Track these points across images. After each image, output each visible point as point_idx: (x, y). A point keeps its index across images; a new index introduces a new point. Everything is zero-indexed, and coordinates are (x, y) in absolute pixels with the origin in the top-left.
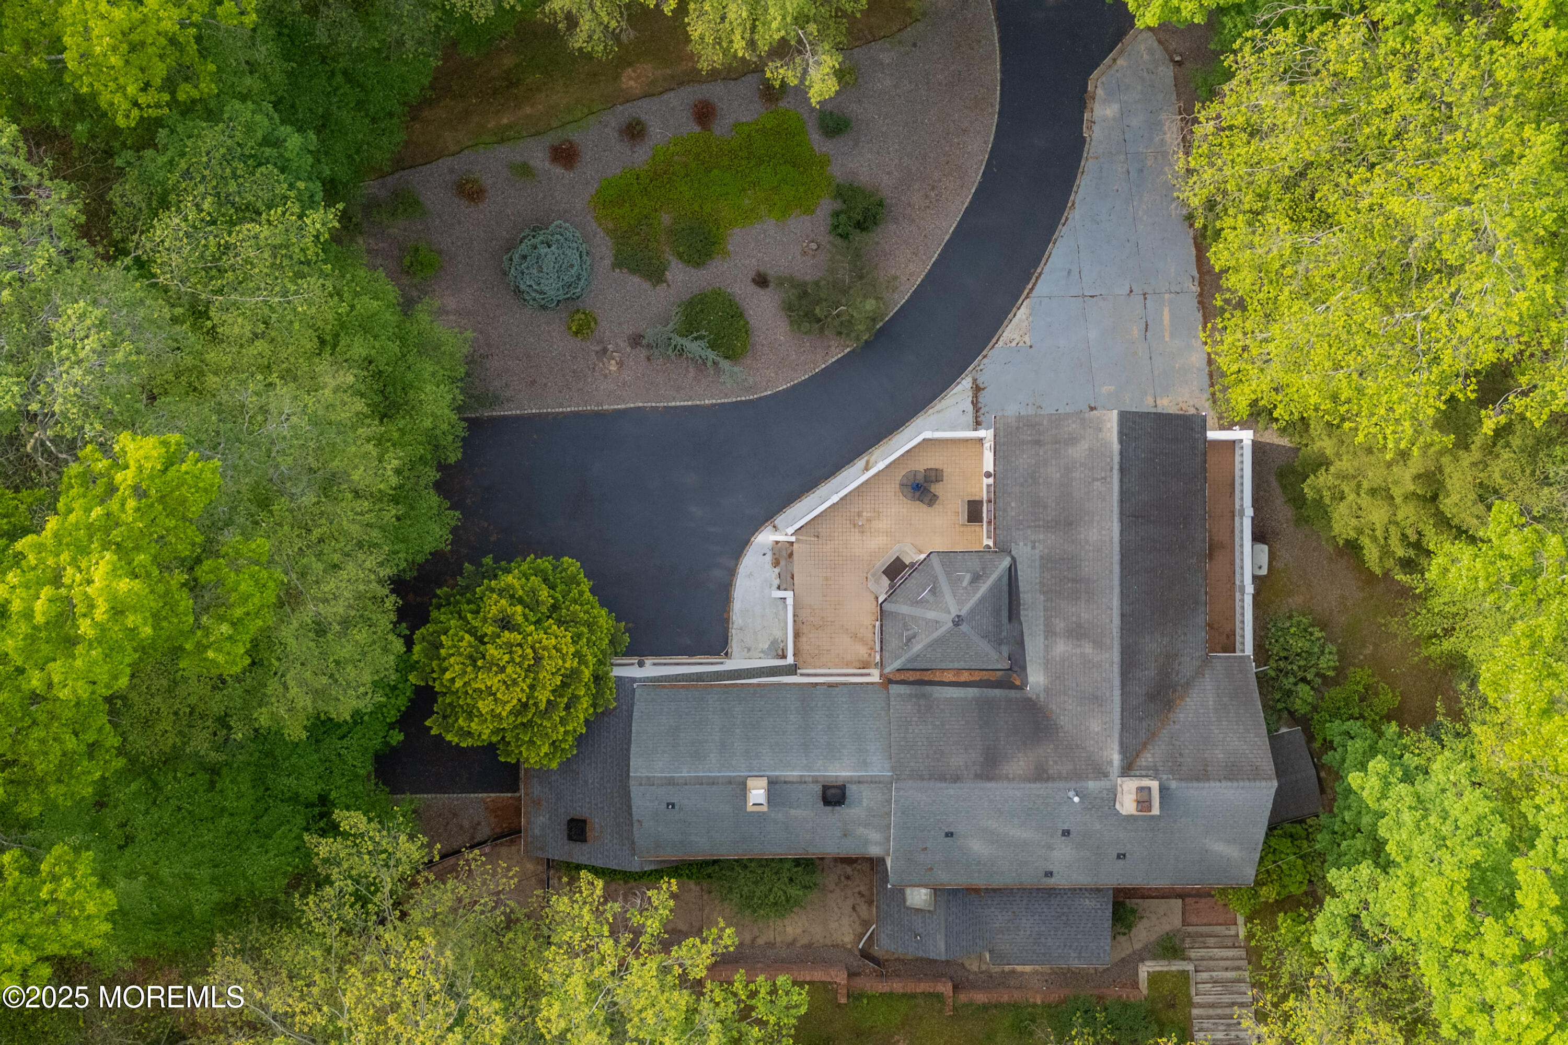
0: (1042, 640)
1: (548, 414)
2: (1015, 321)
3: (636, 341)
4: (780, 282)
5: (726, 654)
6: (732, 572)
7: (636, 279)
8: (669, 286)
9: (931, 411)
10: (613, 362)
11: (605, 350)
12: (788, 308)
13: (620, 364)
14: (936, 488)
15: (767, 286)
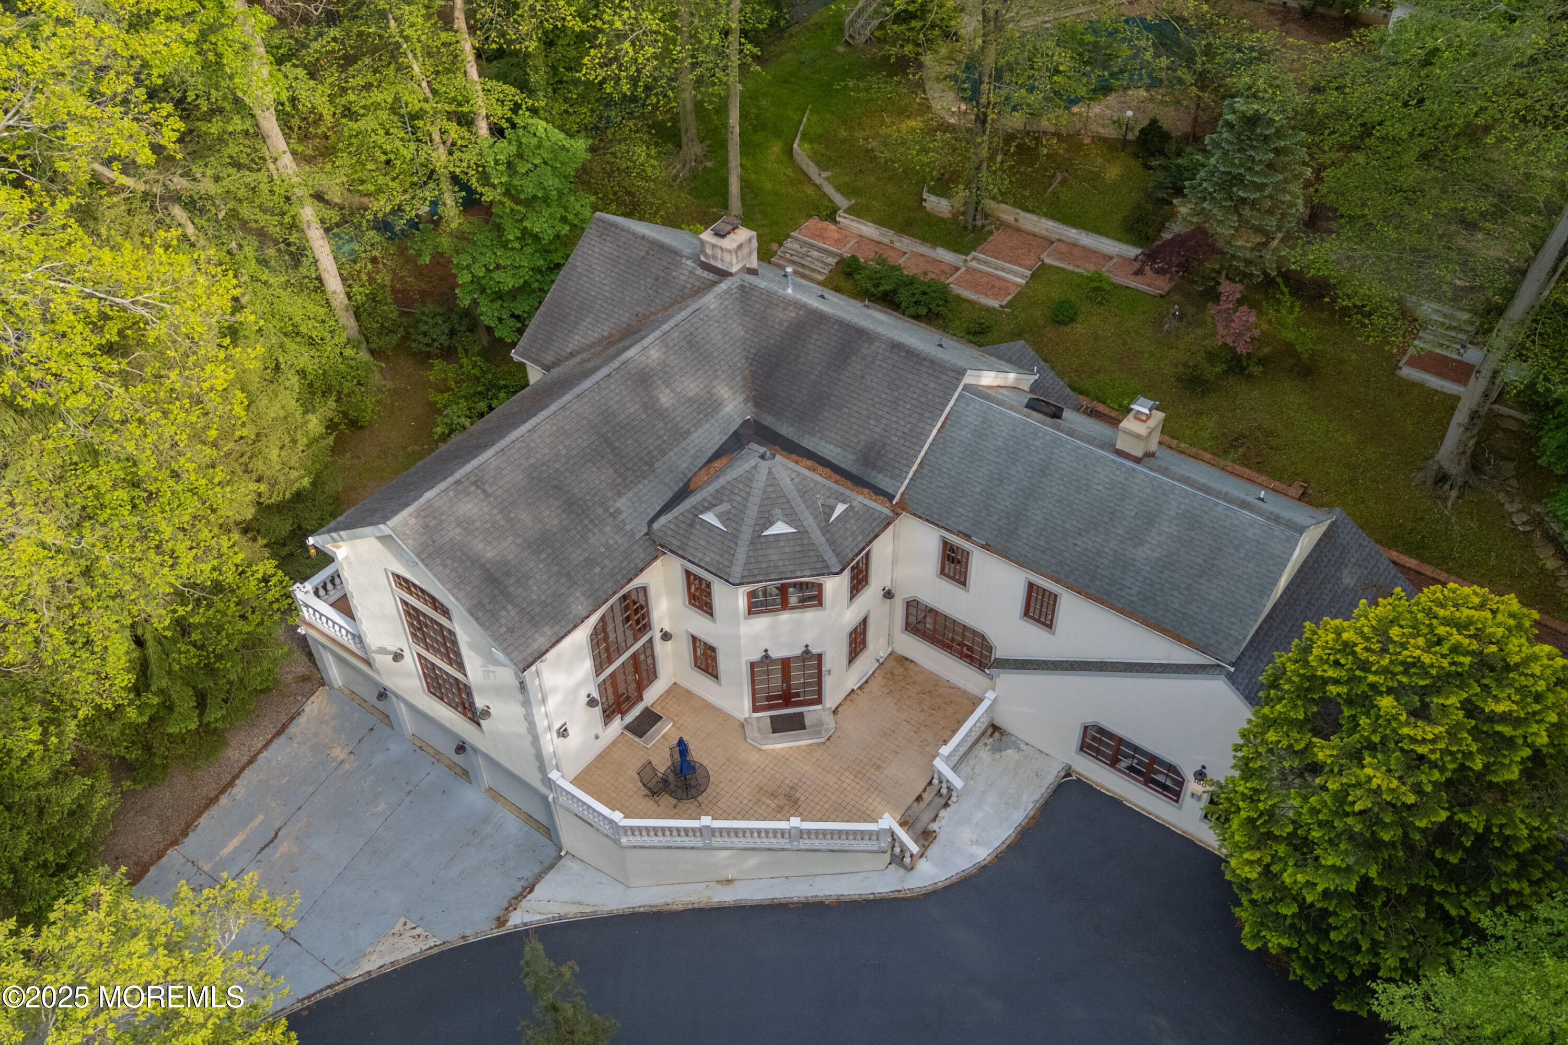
0: (695, 435)
2: (386, 960)
5: (1068, 775)
6: (1003, 857)
9: (588, 910)
14: (663, 763)
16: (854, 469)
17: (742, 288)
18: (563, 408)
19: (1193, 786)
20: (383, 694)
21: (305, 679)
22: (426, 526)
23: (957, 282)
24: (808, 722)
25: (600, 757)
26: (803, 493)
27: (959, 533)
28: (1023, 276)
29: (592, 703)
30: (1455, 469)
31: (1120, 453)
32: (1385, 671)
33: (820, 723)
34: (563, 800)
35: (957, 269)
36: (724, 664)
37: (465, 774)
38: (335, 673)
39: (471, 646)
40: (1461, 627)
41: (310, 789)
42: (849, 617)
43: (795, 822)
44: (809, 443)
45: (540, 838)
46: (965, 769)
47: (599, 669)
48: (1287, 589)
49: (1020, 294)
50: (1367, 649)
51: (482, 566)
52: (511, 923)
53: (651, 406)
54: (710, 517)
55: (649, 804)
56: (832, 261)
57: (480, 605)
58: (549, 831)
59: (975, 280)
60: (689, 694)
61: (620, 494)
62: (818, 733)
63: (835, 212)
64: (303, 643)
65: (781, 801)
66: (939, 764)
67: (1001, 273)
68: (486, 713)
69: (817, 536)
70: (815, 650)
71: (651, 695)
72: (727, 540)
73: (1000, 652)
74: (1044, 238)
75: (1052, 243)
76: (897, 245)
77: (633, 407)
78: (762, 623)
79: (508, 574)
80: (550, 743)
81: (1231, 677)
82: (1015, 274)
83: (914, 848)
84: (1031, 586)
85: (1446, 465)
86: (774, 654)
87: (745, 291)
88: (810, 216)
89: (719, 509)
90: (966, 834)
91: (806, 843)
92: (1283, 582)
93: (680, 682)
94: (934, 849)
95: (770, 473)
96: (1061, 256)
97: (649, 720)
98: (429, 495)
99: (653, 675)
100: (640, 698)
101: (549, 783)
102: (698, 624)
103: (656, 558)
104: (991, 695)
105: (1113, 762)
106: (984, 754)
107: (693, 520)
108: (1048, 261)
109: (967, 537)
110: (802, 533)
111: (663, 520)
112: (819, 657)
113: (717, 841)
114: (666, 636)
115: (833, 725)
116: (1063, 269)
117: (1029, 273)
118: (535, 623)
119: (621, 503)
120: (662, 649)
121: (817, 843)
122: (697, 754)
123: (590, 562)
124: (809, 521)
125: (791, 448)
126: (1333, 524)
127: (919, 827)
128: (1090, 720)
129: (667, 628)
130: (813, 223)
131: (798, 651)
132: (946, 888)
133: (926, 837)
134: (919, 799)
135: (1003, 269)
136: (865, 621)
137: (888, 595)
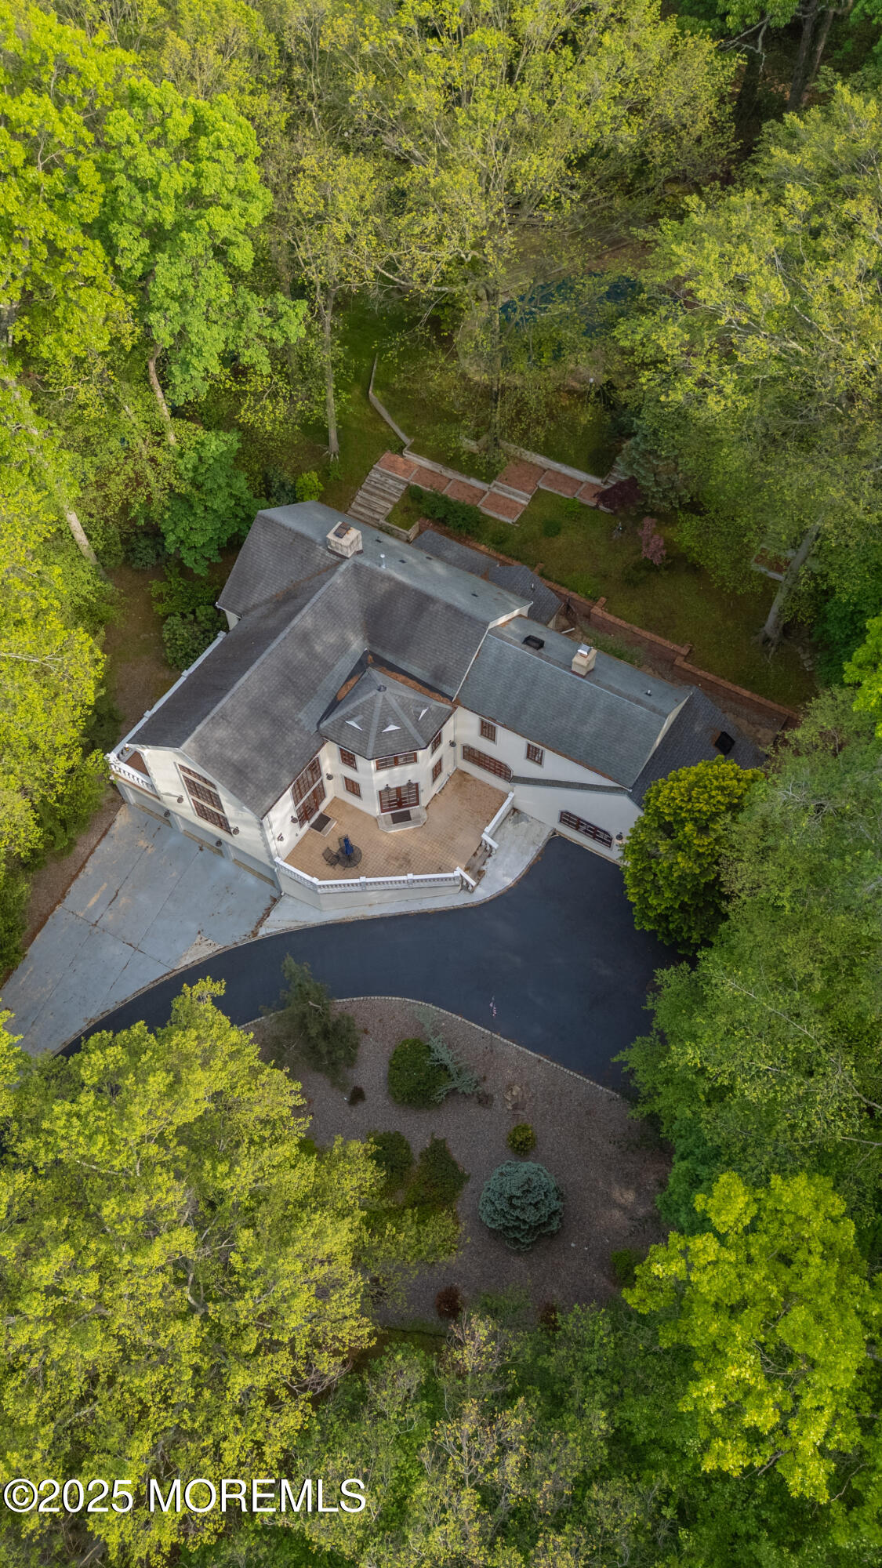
0: (337, 666)
1: (591, 1079)
2: (195, 958)
3: (485, 1100)
4: (342, 1088)
5: (554, 834)
7: (455, 1155)
8: (433, 1134)
9: (301, 925)
10: (514, 1093)
11: (515, 1107)
12: (351, 1061)
13: (510, 1088)
14: (335, 849)
15: (356, 1088)
16: (430, 682)
17: (355, 566)
18: (263, 663)
19: (616, 841)
20: (168, 813)
21: (113, 800)
22: (200, 747)
23: (484, 505)
24: (412, 815)
25: (299, 844)
26: (402, 707)
27: (489, 718)
28: (527, 499)
29: (294, 820)
30: (775, 636)
31: (574, 673)
32: (688, 811)
33: (419, 816)
34: (282, 871)
35: (485, 493)
36: (363, 791)
37: (220, 852)
38: (132, 798)
39: (228, 801)
40: (722, 789)
41: (131, 866)
42: (432, 762)
43: (410, 876)
44: (403, 666)
45: (269, 886)
46: (499, 836)
47: (296, 803)
48: (661, 742)
49: (525, 512)
50: (682, 800)
51: (233, 764)
52: (260, 934)
53: (312, 654)
54: (352, 723)
55: (329, 870)
56: (402, 487)
57: (235, 786)
58: (273, 882)
59: (497, 502)
60: (343, 803)
61: (300, 710)
62: (418, 822)
63: (403, 448)
64: (113, 785)
65: (401, 862)
66: (484, 836)
67: (512, 497)
68: (236, 831)
69: (413, 731)
70: (414, 782)
71: (322, 807)
72: (363, 736)
73: (516, 773)
74: (540, 467)
75: (545, 471)
76: (444, 474)
77: (301, 655)
78: (384, 773)
79: (247, 767)
80: (274, 846)
81: (630, 796)
82: (522, 497)
83: (473, 883)
84: (529, 745)
85: (769, 633)
86: (392, 786)
87: (357, 569)
88: (384, 451)
89: (357, 719)
90: (500, 872)
91: (416, 885)
92: (659, 740)
93: (338, 796)
94: (484, 881)
95: (384, 699)
96: (550, 483)
97: (323, 821)
98: (199, 728)
99: (324, 796)
100: (318, 809)
101: (276, 864)
102: (349, 772)
103: (323, 745)
104: (511, 795)
105: (577, 828)
106: (509, 826)
107: (342, 724)
108: (541, 487)
109: (494, 720)
110: (404, 729)
111: (325, 723)
112: (417, 784)
113: (369, 888)
114: (330, 777)
115: (426, 817)
116: (552, 493)
117: (530, 497)
118: (265, 793)
119: (301, 715)
120: (328, 784)
121: (422, 884)
122: (354, 841)
123: (289, 753)
124: (408, 723)
125: (392, 668)
126: (691, 697)
127: (476, 870)
128: (564, 809)
129: (329, 773)
130: (388, 456)
131: (405, 783)
132: (491, 901)
133: (479, 875)
134: (475, 854)
135: (513, 494)
136: (440, 760)
137: (453, 744)
